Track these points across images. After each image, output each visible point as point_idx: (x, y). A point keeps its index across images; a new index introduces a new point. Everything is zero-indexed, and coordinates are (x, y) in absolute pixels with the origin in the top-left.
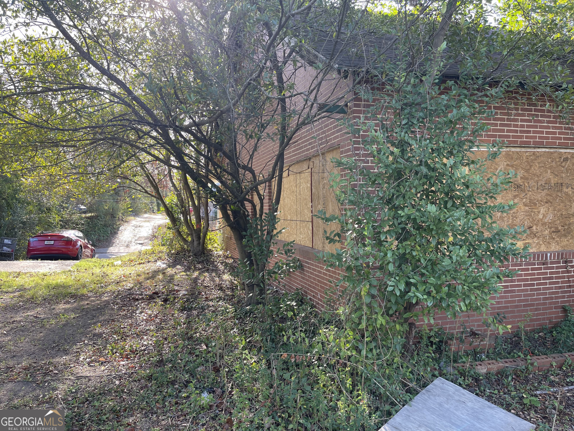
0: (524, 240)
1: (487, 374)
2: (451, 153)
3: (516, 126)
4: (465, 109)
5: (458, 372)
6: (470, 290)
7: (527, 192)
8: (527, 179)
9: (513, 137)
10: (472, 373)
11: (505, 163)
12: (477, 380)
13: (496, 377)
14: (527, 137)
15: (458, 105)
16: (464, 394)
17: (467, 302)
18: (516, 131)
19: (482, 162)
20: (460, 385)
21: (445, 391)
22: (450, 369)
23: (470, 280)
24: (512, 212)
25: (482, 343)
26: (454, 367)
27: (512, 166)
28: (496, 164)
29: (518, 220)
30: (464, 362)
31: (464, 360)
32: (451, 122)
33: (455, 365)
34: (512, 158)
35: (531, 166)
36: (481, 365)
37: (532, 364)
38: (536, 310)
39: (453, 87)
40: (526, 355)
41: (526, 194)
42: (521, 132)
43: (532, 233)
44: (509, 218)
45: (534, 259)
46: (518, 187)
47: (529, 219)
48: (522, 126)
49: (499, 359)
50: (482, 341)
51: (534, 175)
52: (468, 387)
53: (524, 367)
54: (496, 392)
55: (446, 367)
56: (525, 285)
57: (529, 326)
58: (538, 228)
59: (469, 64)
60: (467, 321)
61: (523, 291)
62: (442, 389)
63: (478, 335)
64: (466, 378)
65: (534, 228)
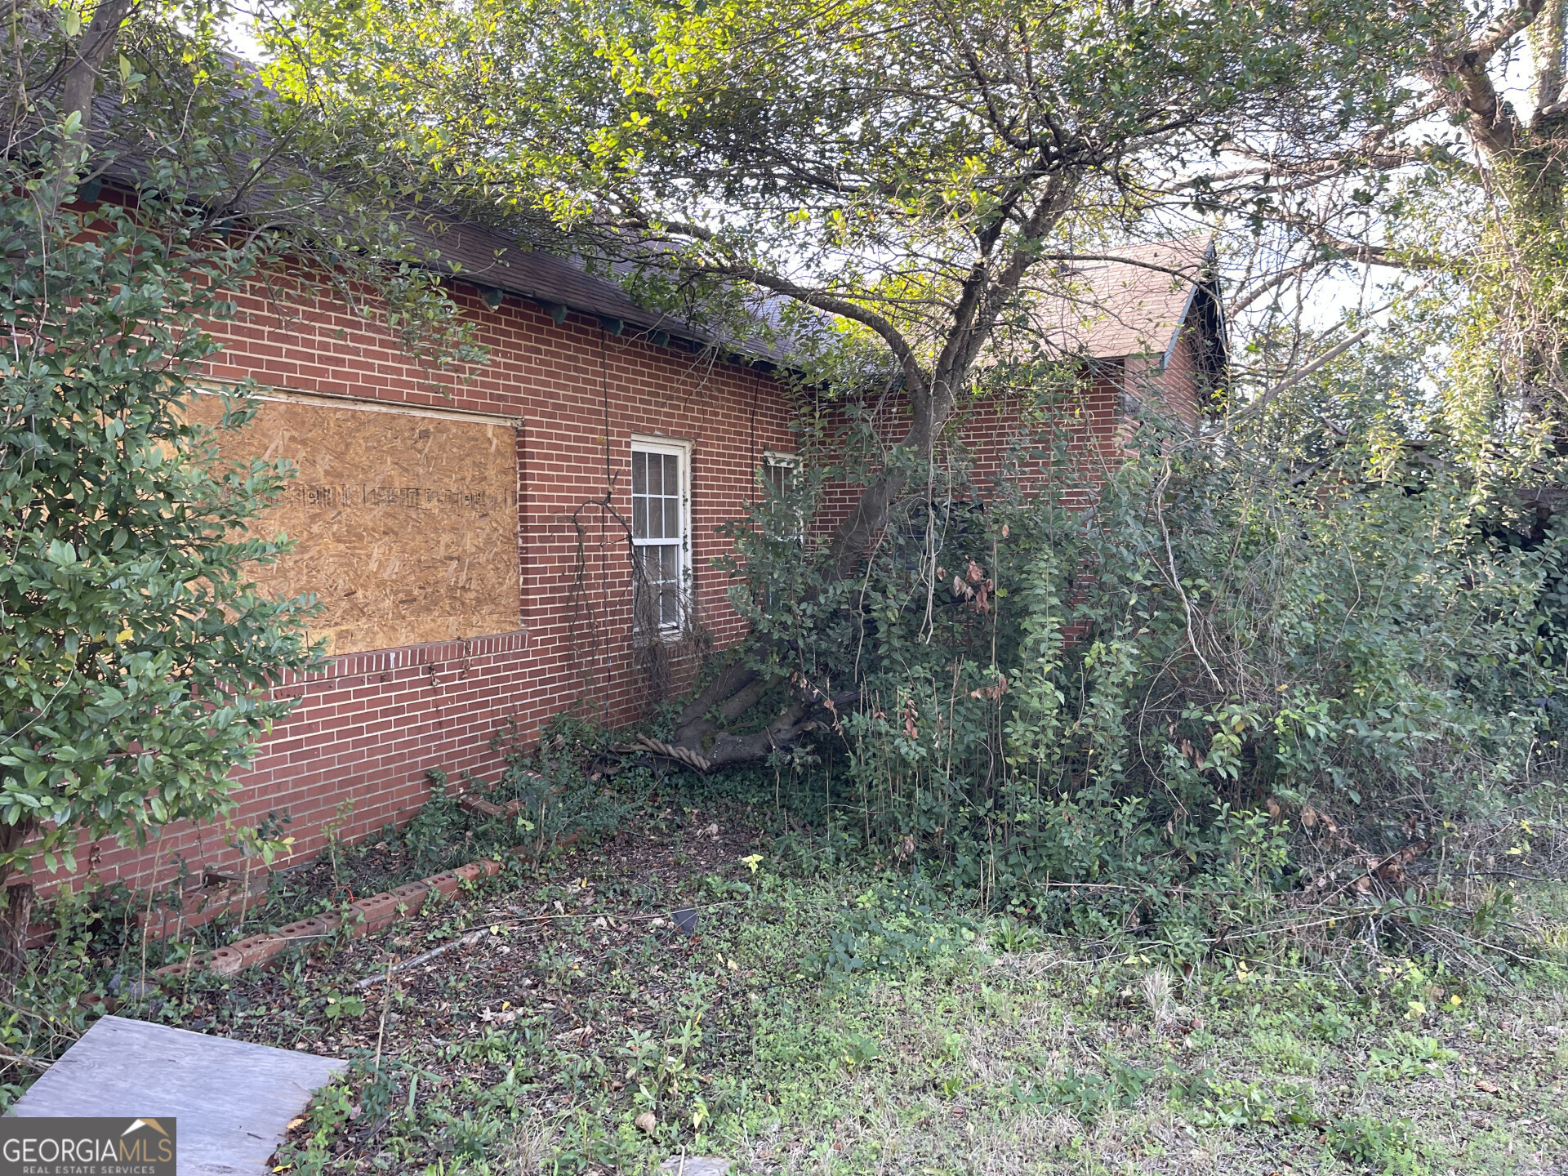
0: (336, 624)
1: (240, 974)
2: (119, 401)
3: (309, 343)
4: (153, 291)
5: (163, 987)
6: (177, 766)
7: (341, 508)
8: (340, 475)
9: (304, 369)
10: (202, 980)
11: (287, 435)
12: (214, 997)
13: (265, 975)
14: (335, 374)
15: (137, 274)
16: (172, 1041)
17: (170, 796)
18: (311, 358)
19: (208, 433)
20: (167, 1021)
21: (120, 1048)
22: (141, 988)
23: (176, 738)
24: (306, 556)
25: (234, 898)
26: (150, 981)
27: (304, 442)
28: (264, 435)
29: (322, 576)
30: (181, 960)
31: (181, 952)
32: (114, 318)
33: (153, 972)
34: (303, 423)
35: (348, 445)
36: (225, 955)
37: (352, 921)
38: (369, 789)
39: (120, 223)
40: (338, 902)
41: (339, 513)
42: (322, 359)
43: (355, 606)
44: (299, 572)
45: (360, 670)
46: (321, 494)
47: (346, 573)
48: (324, 346)
49: (272, 928)
50: (234, 892)
51: (356, 467)
52: (192, 1021)
53: (333, 932)
54: (262, 1010)
55: (127, 985)
56: (341, 735)
57: (353, 831)
58: (368, 594)
59: (163, 172)
60: (194, 851)
61: (337, 748)
62: (111, 1044)
63: (223, 879)
64: (185, 999)
65: (360, 594)
